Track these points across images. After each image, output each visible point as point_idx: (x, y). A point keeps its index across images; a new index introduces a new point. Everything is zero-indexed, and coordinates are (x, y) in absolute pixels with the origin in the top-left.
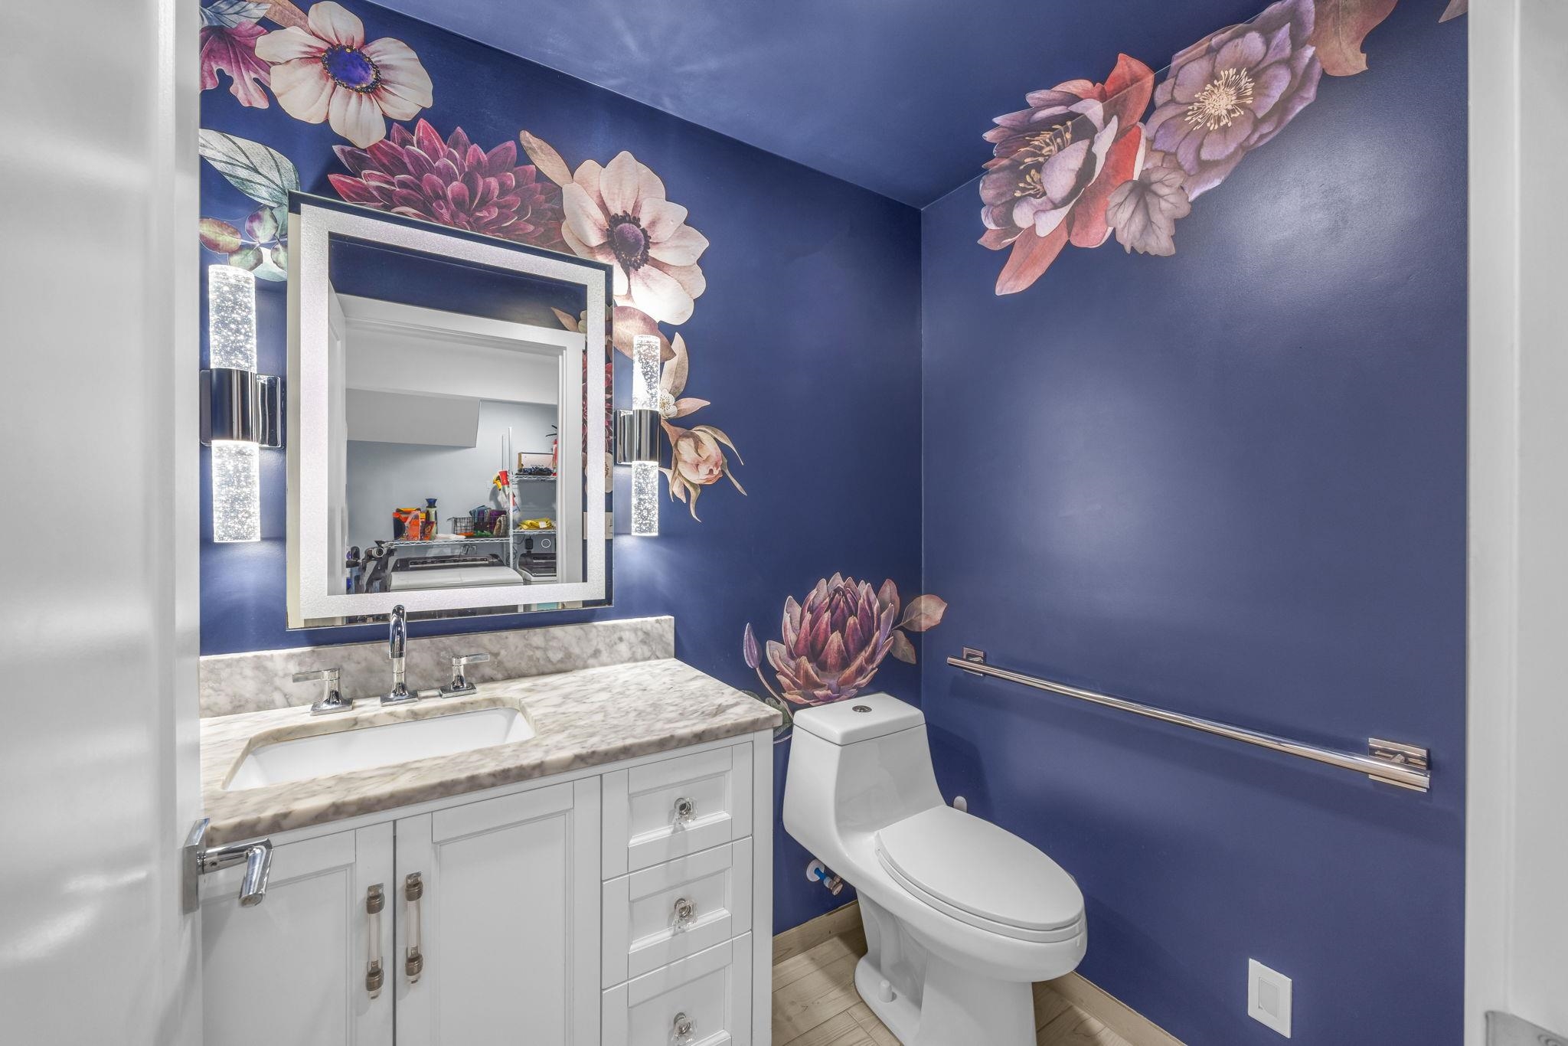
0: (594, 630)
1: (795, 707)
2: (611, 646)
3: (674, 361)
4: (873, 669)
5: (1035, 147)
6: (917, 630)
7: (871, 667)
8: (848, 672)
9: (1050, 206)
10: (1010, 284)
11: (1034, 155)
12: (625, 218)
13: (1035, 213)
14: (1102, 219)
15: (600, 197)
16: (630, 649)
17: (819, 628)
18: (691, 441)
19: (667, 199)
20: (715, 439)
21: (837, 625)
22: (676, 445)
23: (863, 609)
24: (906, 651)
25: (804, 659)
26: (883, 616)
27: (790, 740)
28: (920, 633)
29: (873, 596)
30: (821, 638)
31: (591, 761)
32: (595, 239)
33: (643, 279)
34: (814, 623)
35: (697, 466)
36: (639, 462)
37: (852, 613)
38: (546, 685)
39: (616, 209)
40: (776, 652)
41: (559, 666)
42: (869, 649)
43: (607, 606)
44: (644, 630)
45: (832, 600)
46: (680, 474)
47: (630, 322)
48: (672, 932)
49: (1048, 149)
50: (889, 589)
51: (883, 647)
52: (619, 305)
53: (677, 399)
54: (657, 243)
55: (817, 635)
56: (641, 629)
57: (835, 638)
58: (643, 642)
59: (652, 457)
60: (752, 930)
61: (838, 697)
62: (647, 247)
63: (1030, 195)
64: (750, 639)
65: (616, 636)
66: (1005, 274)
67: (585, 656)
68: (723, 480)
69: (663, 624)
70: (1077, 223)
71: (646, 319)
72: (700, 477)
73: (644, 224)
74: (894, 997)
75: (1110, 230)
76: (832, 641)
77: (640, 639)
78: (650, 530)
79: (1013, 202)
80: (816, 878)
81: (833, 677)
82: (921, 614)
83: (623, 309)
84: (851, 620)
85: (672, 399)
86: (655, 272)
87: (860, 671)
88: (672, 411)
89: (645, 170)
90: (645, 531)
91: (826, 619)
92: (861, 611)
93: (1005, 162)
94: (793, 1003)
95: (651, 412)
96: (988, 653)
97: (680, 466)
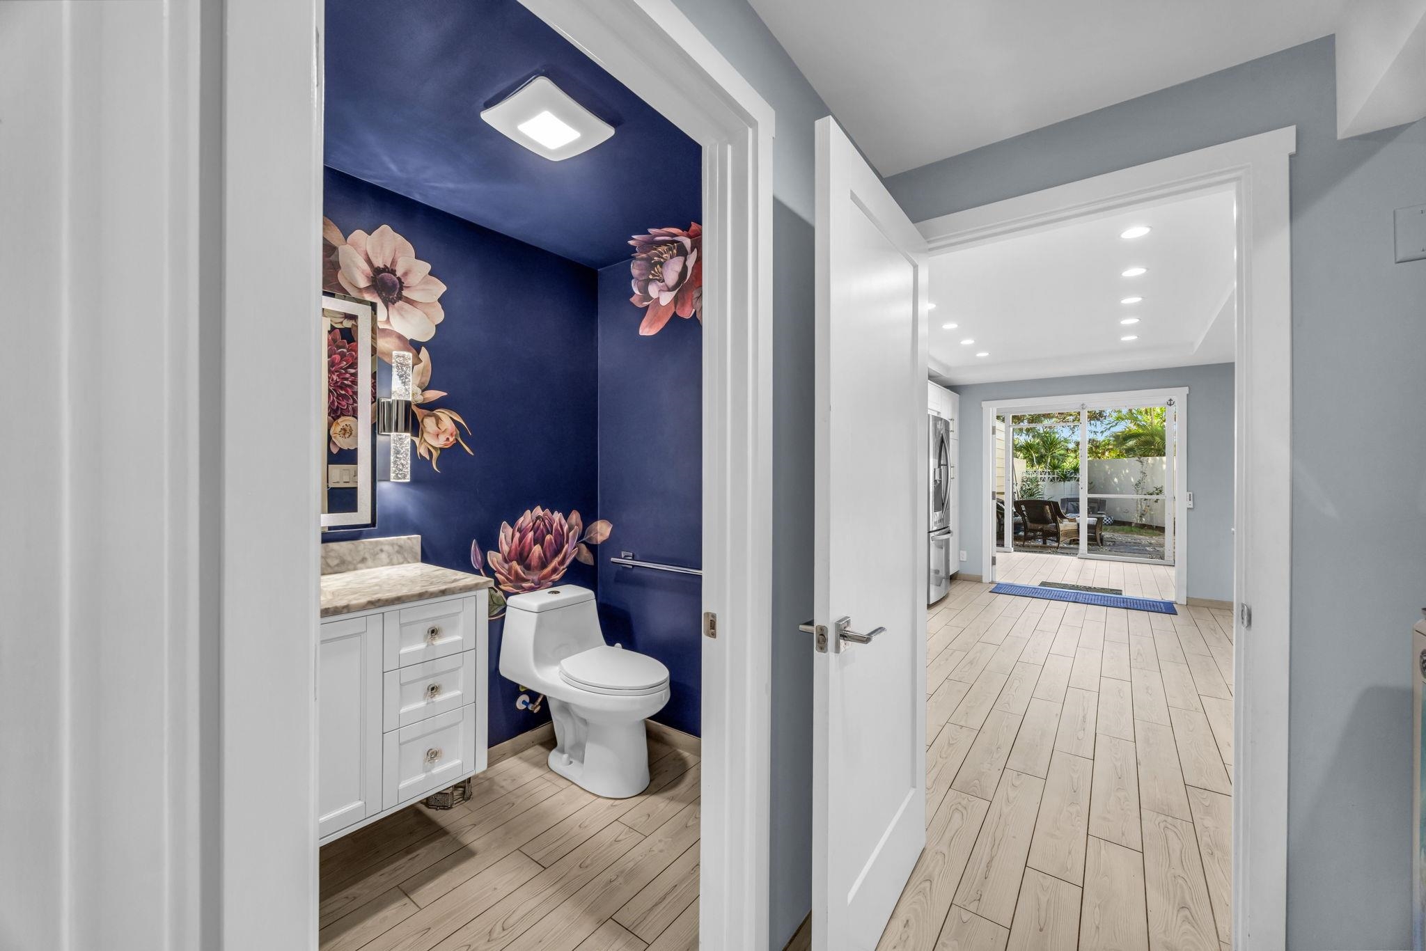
0: (362, 545)
1: (507, 595)
2: (375, 555)
3: (421, 366)
4: (564, 569)
5: (659, 252)
6: (595, 543)
7: (562, 568)
8: (546, 571)
9: (666, 289)
10: (647, 329)
11: (659, 257)
12: (385, 269)
13: (659, 291)
14: (690, 303)
15: (367, 255)
16: (389, 557)
17: (525, 543)
18: (433, 419)
19: (417, 257)
20: (451, 418)
21: (539, 540)
22: (422, 421)
23: (557, 530)
24: (586, 557)
25: (514, 564)
26: (571, 534)
27: (504, 617)
28: (596, 545)
29: (563, 521)
30: (527, 549)
31: (377, 604)
32: (363, 283)
33: (398, 310)
34: (521, 540)
35: (438, 435)
36: (395, 434)
37: (549, 532)
38: (329, 579)
39: (379, 263)
40: (494, 558)
41: (336, 568)
42: (561, 556)
43: (372, 528)
44: (399, 544)
45: (534, 525)
46: (425, 440)
47: (389, 339)
48: (426, 703)
49: (666, 255)
50: (575, 517)
51: (571, 554)
52: (380, 327)
53: (423, 391)
54: (409, 287)
55: (523, 549)
56: (397, 544)
57: (537, 549)
58: (398, 552)
59: (406, 430)
60: (475, 702)
61: (539, 588)
62: (401, 289)
63: (657, 279)
64: (475, 550)
65: (379, 548)
66: (644, 323)
67: (355, 562)
68: (457, 444)
69: (414, 541)
70: (679, 303)
71: (401, 337)
72: (440, 442)
73: (399, 274)
74: (571, 763)
75: (694, 310)
76: (534, 552)
77: (396, 550)
78: (404, 478)
79: (648, 281)
80: (524, 707)
81: (536, 574)
82: (597, 533)
83: (384, 330)
84: (548, 537)
85: (419, 391)
86: (407, 306)
87: (555, 570)
88: (420, 399)
89: (400, 238)
90: (400, 478)
91: (530, 537)
92: (555, 531)
93: (644, 255)
94: (505, 780)
95: (406, 401)
96: (635, 553)
97: (425, 435)
